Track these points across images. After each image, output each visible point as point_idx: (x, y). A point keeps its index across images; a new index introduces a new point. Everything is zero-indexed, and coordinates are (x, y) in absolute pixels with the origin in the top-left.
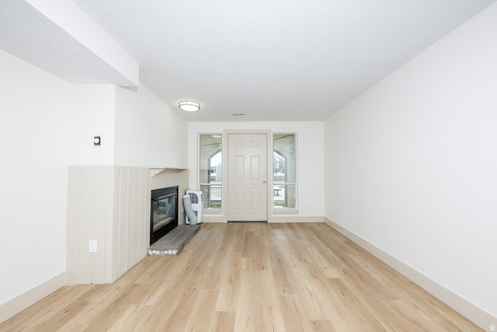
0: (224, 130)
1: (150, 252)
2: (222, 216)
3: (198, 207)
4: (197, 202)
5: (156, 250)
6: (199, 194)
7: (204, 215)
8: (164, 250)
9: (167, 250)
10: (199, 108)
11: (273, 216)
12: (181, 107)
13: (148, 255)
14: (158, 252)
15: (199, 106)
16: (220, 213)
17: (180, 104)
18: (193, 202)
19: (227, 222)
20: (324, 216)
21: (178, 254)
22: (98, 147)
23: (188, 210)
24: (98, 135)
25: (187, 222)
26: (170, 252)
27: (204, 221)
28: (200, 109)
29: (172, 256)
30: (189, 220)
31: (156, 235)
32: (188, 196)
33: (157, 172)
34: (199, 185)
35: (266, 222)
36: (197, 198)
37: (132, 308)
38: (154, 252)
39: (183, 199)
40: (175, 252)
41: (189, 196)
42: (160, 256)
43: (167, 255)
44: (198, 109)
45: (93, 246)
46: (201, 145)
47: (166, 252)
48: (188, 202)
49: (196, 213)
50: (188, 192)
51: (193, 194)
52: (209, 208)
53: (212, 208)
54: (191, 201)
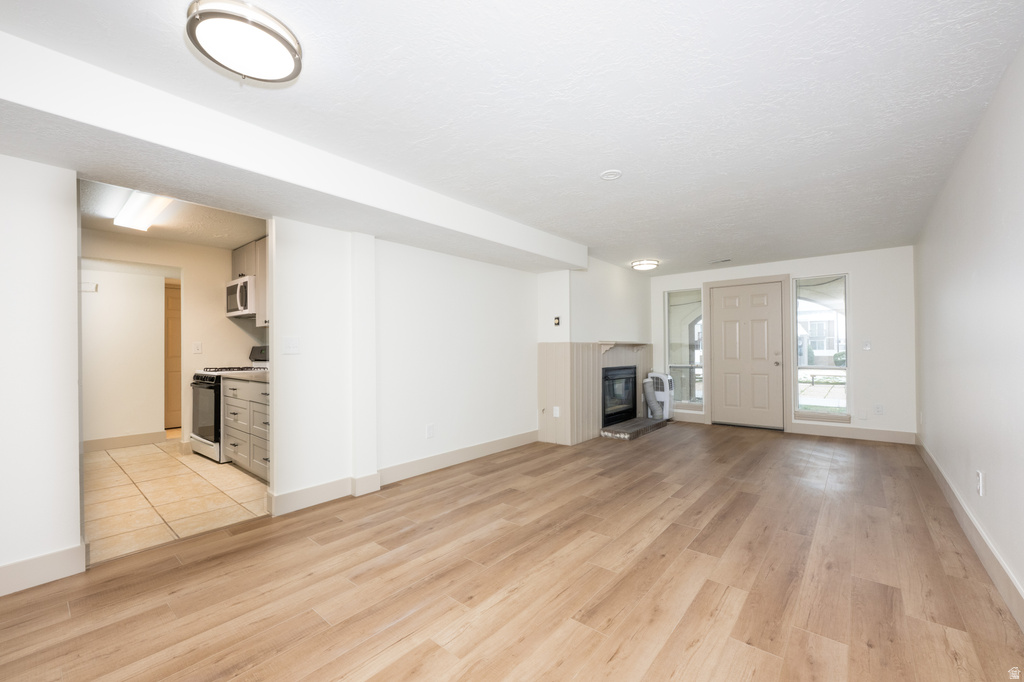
0: (704, 283)
1: (602, 433)
2: (702, 413)
3: (663, 396)
4: (663, 390)
5: (608, 431)
6: (666, 379)
7: (676, 410)
8: (616, 433)
9: (619, 433)
10: (657, 265)
11: (794, 421)
12: (634, 268)
13: (601, 436)
14: (610, 435)
15: (657, 263)
16: (699, 409)
18: (657, 389)
19: (711, 423)
20: (915, 432)
21: (630, 439)
22: (558, 327)
23: (650, 398)
24: (557, 316)
25: (650, 416)
26: (622, 436)
27: (676, 419)
29: (624, 440)
30: (652, 414)
31: (609, 420)
32: (649, 380)
33: (608, 348)
34: (668, 366)
35: (781, 431)
36: (662, 384)
37: (587, 458)
38: (606, 433)
39: (644, 384)
40: (627, 436)
41: (651, 380)
42: (611, 439)
43: (619, 439)
45: (557, 412)
47: (618, 436)
48: (650, 389)
49: (662, 404)
50: (650, 375)
51: (657, 378)
52: (683, 401)
53: (687, 402)
54: (654, 388)
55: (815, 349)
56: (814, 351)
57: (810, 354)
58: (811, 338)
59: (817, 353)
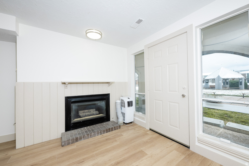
2: (145, 122)
7: (136, 118)
10: (101, 35)
12: (88, 35)
16: (143, 119)
18: (123, 106)
32: (118, 101)
34: (134, 93)
36: (124, 103)
48: (118, 106)
50: (121, 98)
51: (123, 100)
52: (140, 113)
53: (141, 113)
54: (121, 105)
58: (247, 79)
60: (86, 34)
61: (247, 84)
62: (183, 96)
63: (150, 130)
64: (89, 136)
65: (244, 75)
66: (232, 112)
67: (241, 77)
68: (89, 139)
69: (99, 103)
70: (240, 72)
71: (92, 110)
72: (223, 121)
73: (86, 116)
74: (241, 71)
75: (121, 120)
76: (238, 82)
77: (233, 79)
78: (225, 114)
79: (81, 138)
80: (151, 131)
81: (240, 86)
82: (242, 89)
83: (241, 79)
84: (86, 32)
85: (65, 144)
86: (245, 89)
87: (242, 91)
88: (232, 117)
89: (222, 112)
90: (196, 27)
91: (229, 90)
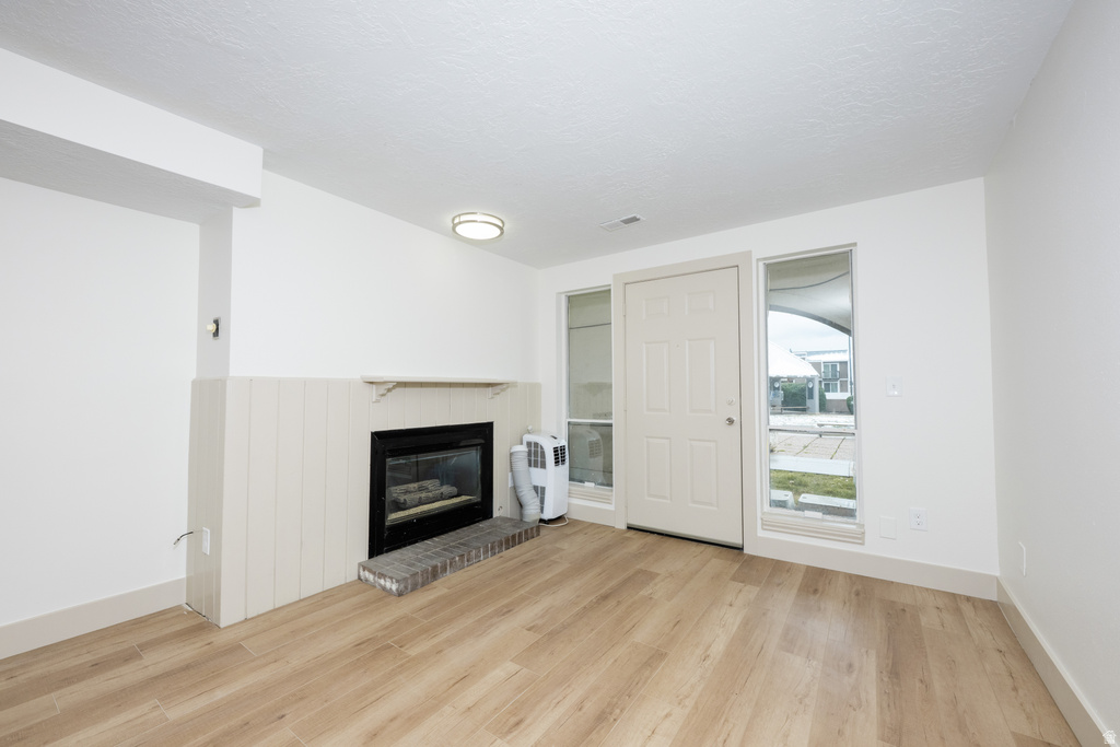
2: (612, 508)
3: (547, 477)
6: (549, 446)
7: (575, 501)
8: (381, 575)
9: (386, 577)
10: (501, 229)
11: (761, 533)
12: (459, 229)
13: (359, 578)
14: (372, 578)
15: (501, 225)
16: (607, 500)
17: (457, 221)
18: (533, 465)
19: (624, 527)
21: (400, 594)
22: (217, 340)
23: (519, 481)
24: (217, 317)
26: (388, 584)
27: (574, 516)
28: (502, 233)
31: (396, 535)
32: (524, 448)
33: (383, 390)
34: (564, 421)
35: (740, 549)
36: (543, 455)
38: (368, 574)
39: (511, 454)
40: (395, 587)
41: (527, 448)
42: (372, 586)
43: (384, 588)
44: (498, 232)
45: (207, 542)
46: (570, 329)
47: (382, 582)
48: (522, 463)
49: (542, 491)
50: (522, 439)
51: (536, 444)
52: (587, 484)
53: (592, 485)
54: (530, 461)
55: (828, 391)
56: (826, 394)
57: (822, 397)
58: (824, 380)
59: (829, 396)
60: (455, 226)
61: (824, 396)
62: (731, 421)
63: (630, 528)
64: (465, 560)
65: (816, 365)
66: (804, 474)
67: (811, 372)
68: (481, 563)
69: (452, 457)
70: (807, 358)
71: (429, 482)
72: (790, 493)
73: (421, 503)
74: (810, 353)
75: (532, 512)
76: (803, 390)
77: (790, 379)
78: (789, 479)
79: (444, 569)
80: (633, 532)
81: (809, 402)
82: (813, 413)
83: (810, 380)
84: (453, 220)
85: (406, 588)
86: (820, 411)
87: (814, 417)
88: (805, 486)
89: (783, 475)
90: (758, 260)
91: (782, 416)
